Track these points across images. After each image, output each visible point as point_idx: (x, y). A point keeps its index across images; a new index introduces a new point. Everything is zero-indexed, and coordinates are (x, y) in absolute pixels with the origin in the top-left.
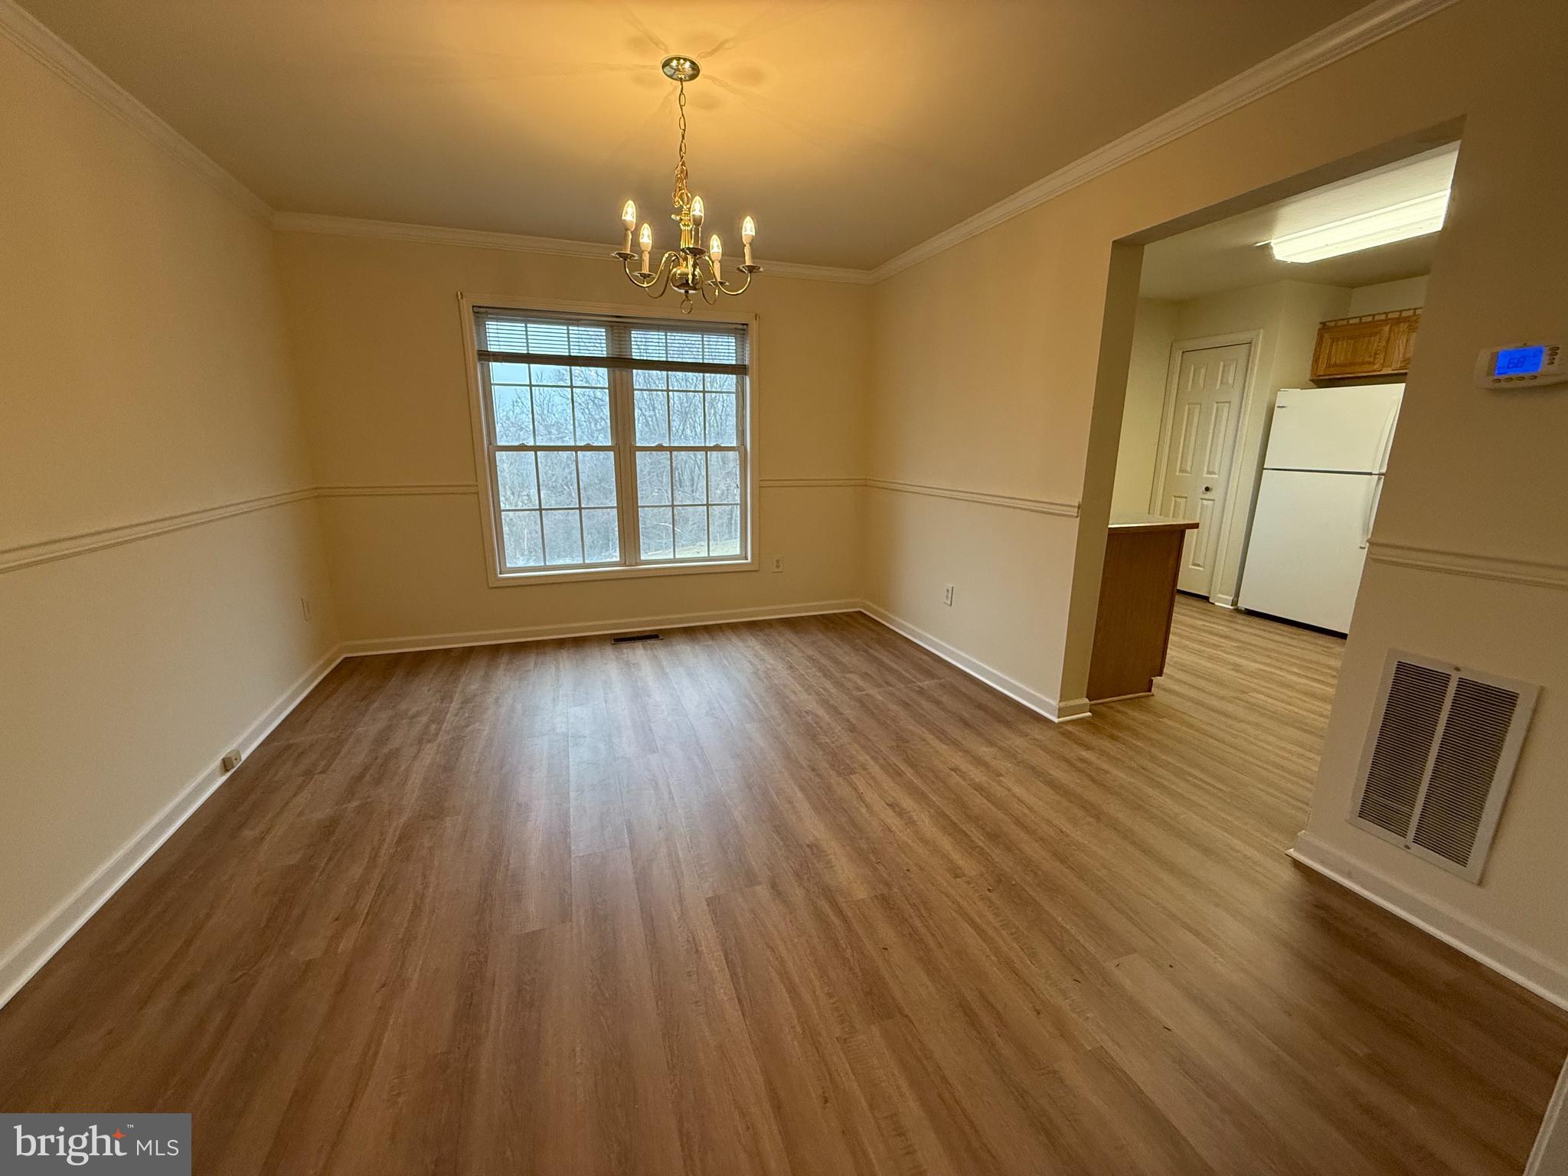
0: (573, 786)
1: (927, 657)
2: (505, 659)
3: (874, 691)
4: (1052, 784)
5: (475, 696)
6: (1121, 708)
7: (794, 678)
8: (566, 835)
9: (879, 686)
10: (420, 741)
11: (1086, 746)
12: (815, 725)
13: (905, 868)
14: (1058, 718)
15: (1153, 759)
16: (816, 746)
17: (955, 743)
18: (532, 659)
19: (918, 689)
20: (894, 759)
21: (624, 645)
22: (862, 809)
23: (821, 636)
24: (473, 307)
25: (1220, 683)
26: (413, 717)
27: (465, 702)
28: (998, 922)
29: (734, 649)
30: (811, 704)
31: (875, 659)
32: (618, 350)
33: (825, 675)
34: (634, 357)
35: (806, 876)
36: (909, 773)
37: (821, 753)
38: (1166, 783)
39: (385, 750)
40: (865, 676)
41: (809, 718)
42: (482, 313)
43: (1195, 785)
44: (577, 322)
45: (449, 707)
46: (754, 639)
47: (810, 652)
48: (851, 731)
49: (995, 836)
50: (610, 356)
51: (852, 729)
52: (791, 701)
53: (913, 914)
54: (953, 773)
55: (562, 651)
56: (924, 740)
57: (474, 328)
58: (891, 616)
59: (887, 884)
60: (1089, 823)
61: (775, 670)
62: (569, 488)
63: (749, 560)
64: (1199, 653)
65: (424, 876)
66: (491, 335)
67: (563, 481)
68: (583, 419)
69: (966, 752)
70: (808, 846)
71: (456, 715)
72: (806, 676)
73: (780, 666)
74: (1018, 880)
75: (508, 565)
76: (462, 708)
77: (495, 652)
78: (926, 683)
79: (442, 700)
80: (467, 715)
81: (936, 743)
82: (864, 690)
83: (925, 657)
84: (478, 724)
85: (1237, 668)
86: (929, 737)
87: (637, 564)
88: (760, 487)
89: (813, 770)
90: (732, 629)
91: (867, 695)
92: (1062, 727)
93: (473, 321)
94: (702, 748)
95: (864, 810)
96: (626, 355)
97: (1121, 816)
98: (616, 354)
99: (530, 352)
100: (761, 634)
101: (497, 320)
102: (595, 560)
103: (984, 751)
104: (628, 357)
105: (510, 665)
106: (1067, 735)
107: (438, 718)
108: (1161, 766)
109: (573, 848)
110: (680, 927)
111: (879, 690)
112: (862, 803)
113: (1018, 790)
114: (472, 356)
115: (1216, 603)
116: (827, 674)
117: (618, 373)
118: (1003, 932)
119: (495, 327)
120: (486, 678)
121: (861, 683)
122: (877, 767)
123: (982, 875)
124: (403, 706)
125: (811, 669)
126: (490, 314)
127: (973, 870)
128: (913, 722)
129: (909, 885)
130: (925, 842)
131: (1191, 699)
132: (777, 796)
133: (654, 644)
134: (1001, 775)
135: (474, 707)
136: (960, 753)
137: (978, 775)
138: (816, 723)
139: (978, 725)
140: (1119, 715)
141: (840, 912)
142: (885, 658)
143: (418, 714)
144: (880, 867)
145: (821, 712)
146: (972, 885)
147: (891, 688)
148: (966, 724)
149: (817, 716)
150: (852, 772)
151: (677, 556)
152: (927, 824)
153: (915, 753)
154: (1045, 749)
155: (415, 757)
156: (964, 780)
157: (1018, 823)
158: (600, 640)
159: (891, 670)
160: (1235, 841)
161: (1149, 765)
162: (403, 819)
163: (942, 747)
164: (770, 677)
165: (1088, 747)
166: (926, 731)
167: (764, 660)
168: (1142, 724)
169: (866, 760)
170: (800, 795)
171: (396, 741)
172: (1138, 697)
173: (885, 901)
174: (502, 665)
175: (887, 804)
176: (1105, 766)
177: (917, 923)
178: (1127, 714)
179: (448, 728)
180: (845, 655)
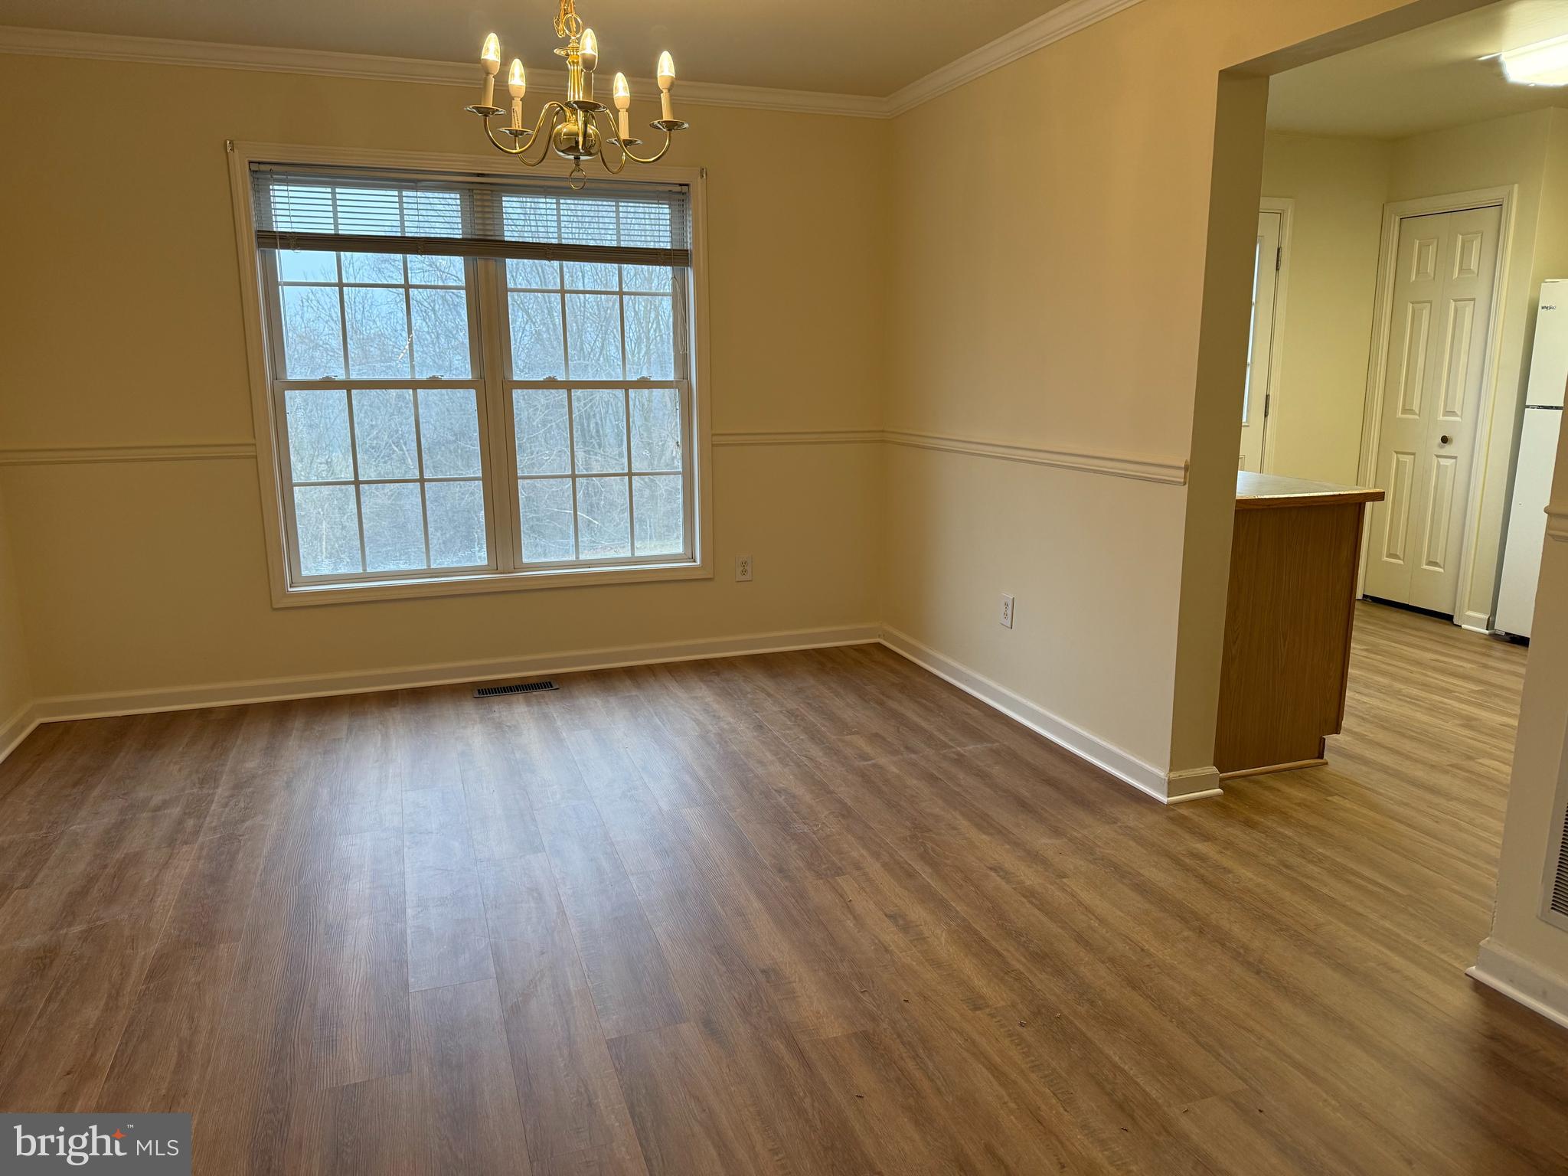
0: (411, 899)
1: (976, 711)
2: (298, 723)
3: (883, 760)
4: (1142, 888)
5: (254, 777)
6: (1272, 783)
7: (763, 743)
8: (402, 965)
9: (895, 752)
10: (171, 842)
11: (1204, 836)
12: (788, 809)
13: (903, 998)
14: (1168, 797)
15: (1304, 852)
16: (788, 838)
17: (1000, 832)
18: (343, 723)
19: (956, 757)
20: (904, 855)
21: (494, 699)
22: (849, 922)
23: (812, 681)
24: (250, 162)
25: (1437, 745)
26: (157, 809)
27: (238, 787)
28: (1027, 1063)
29: (672, 702)
30: (784, 777)
31: (895, 715)
32: (480, 227)
33: (812, 738)
34: (506, 239)
35: (755, 1011)
36: (925, 873)
37: (794, 847)
38: (1313, 884)
39: (118, 855)
40: (875, 738)
41: (781, 799)
42: (264, 173)
43: (1358, 887)
44: (415, 184)
45: (214, 794)
46: (703, 686)
47: (791, 704)
48: (843, 816)
49: (1043, 958)
50: (469, 237)
51: (845, 813)
52: (757, 776)
53: (904, 1055)
54: (993, 874)
55: (393, 709)
56: (954, 828)
57: (251, 193)
58: (923, 647)
59: (874, 1019)
60: (1186, 939)
61: (734, 731)
62: (402, 450)
63: (698, 562)
64: (1413, 701)
65: (191, 1019)
66: (278, 206)
67: (390, 436)
68: (426, 329)
69: (1017, 844)
70: (763, 971)
71: (226, 805)
72: (783, 741)
73: (742, 726)
74: (1066, 1012)
75: (304, 573)
76: (232, 796)
77: (282, 712)
78: (971, 747)
79: (202, 782)
80: (242, 805)
81: (973, 834)
82: (872, 759)
83: (974, 712)
84: (260, 817)
85: (1469, 722)
86: (963, 824)
87: (515, 570)
88: (713, 445)
89: (781, 870)
90: (669, 672)
91: (874, 765)
92: (1173, 810)
93: (249, 186)
94: (612, 844)
95: (850, 924)
96: (491, 234)
97: (1236, 930)
98: (478, 233)
99: (340, 232)
100: (717, 679)
101: (287, 182)
102: (447, 562)
103: (1043, 842)
104: (497, 238)
105: (308, 733)
106: (1181, 821)
107: (197, 809)
108: (1311, 862)
109: (411, 980)
110: (567, 1075)
111: (895, 759)
112: (849, 916)
113: (1087, 896)
114: (247, 240)
115: (1463, 626)
116: (815, 736)
117: (480, 262)
118: (1033, 1076)
119: (285, 194)
120: (270, 751)
121: (868, 749)
122: (877, 865)
123: (1014, 1006)
124: (141, 793)
125: (789, 729)
126: (277, 174)
127: (1003, 999)
128: (940, 802)
129: (905, 1019)
130: (936, 963)
131: (1384, 769)
132: (723, 907)
133: (543, 697)
134: (1065, 876)
135: (253, 793)
136: (1008, 847)
137: (1030, 876)
138: (792, 807)
139: (1043, 809)
140: (1267, 793)
141: (800, 1054)
142: (910, 711)
143: (165, 804)
144: (865, 998)
145: (800, 790)
146: (998, 1019)
147: (913, 756)
148: (1022, 805)
149: (794, 797)
150: (839, 871)
151: (582, 557)
152: (943, 942)
153: (938, 846)
154: (1141, 841)
155: (166, 865)
156: (1008, 882)
157: (1081, 939)
158: (456, 692)
159: (916, 729)
160: (1396, 958)
161: (1295, 861)
162: (154, 947)
163: (982, 839)
164: (726, 742)
165: (1207, 837)
166: (959, 817)
167: (719, 718)
168: (1299, 805)
169: (862, 855)
170: (756, 904)
171: (134, 841)
172: (1301, 767)
173: (867, 1040)
174: (294, 731)
175: (886, 916)
176: (1227, 862)
177: (911, 1065)
178: (1279, 790)
179: (214, 824)
180: (848, 707)
